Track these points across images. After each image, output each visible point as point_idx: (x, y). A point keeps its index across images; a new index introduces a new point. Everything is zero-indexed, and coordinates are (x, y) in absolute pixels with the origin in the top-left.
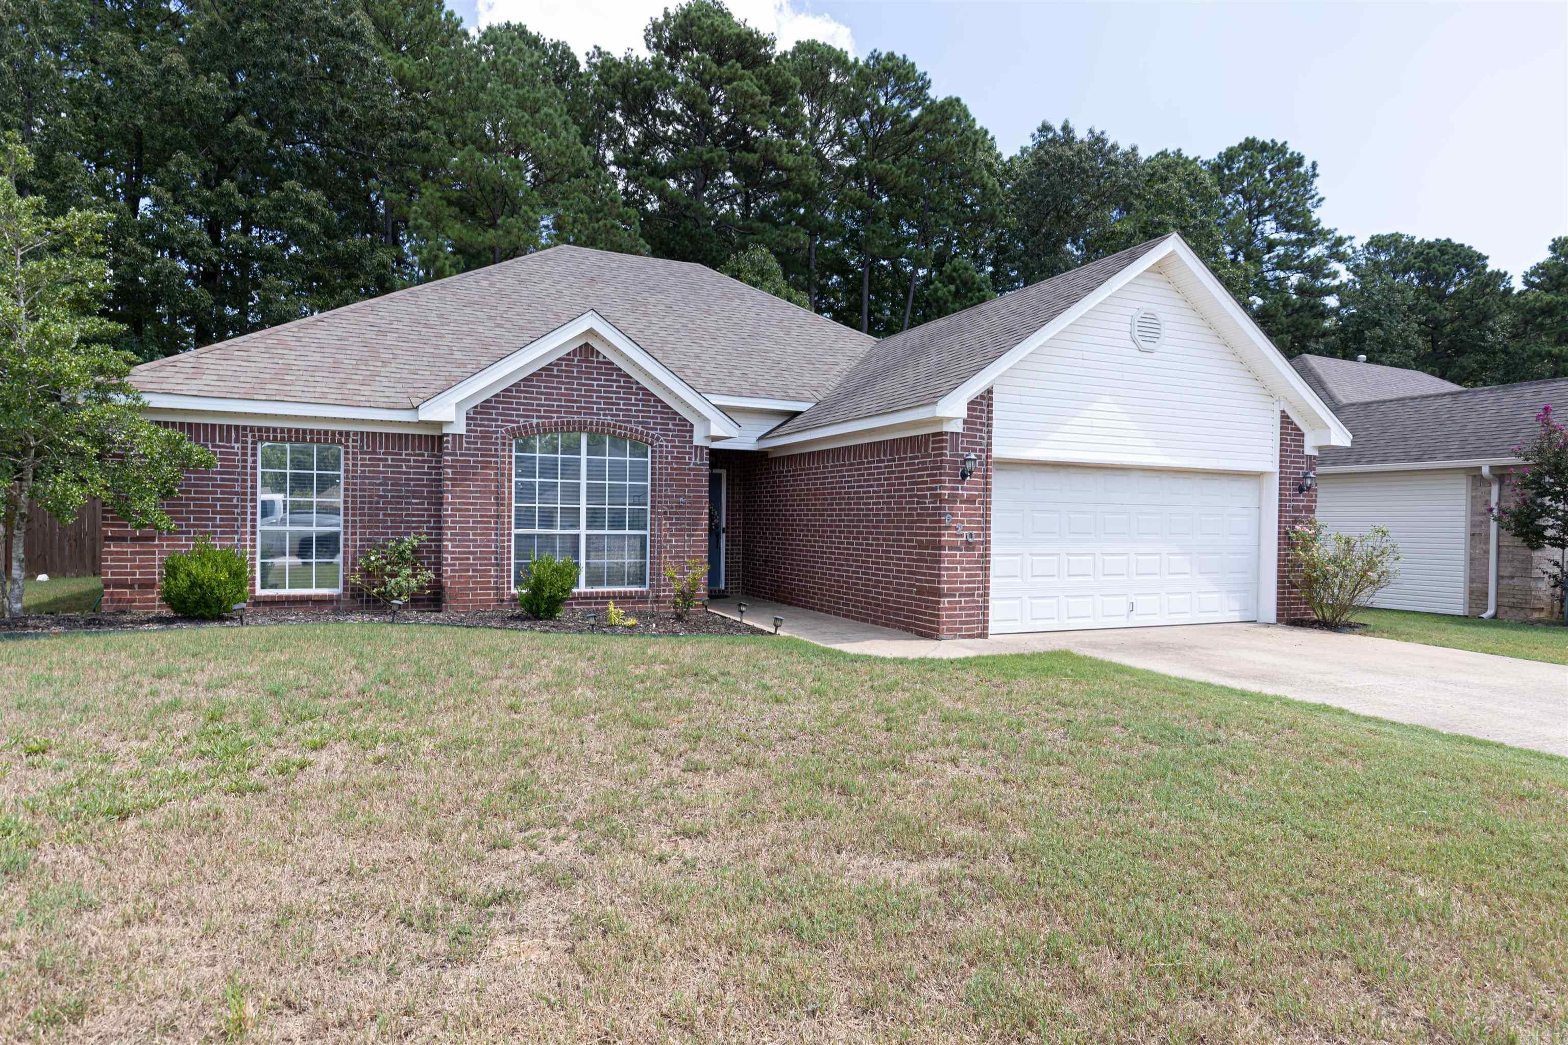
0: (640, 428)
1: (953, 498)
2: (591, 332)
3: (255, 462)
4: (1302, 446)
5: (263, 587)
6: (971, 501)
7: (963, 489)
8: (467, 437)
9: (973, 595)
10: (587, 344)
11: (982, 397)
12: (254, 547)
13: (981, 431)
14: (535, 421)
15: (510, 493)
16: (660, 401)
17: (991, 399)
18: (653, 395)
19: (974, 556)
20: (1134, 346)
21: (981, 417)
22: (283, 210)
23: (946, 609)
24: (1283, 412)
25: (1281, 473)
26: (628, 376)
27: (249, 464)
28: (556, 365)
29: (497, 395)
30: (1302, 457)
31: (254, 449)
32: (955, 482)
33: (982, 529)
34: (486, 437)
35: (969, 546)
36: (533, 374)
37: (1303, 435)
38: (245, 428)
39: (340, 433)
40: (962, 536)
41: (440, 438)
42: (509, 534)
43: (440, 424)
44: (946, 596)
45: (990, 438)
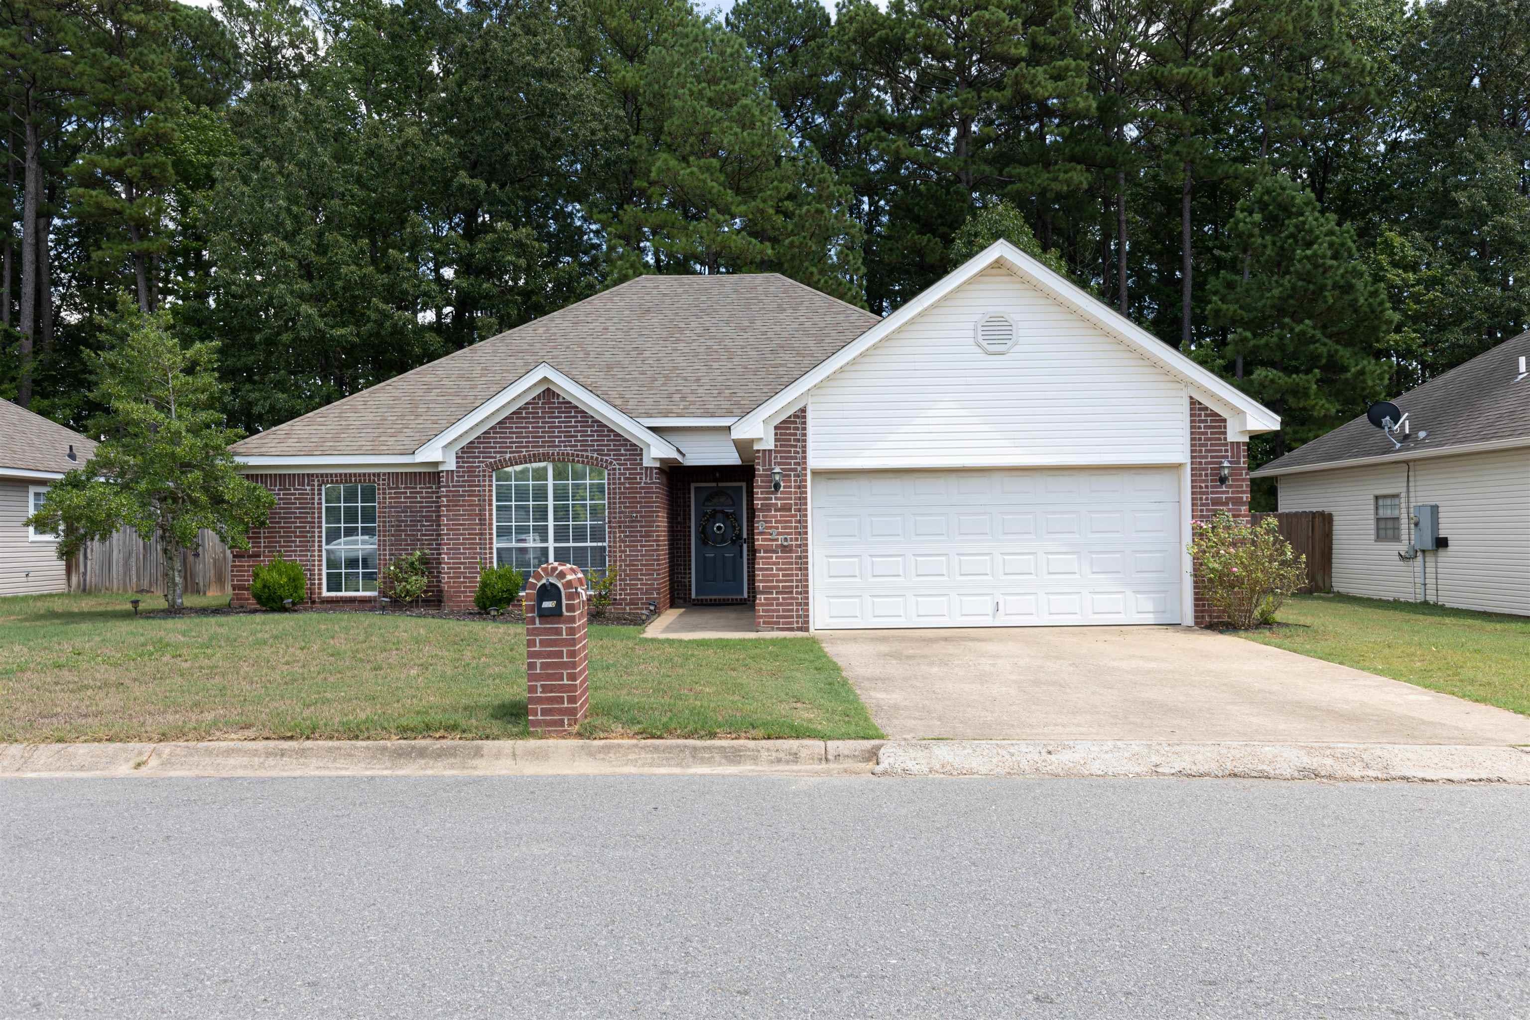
0: (595, 455)
1: (767, 508)
2: (545, 380)
3: (320, 499)
4: (1225, 433)
5: (329, 590)
6: (786, 508)
7: (776, 499)
8: (458, 472)
9: (792, 592)
10: (548, 389)
11: (795, 416)
12: (320, 561)
13: (796, 446)
14: (508, 456)
15: (491, 515)
16: (612, 431)
17: (805, 417)
18: (606, 426)
19: (791, 557)
20: (980, 351)
21: (795, 434)
23: (762, 605)
24: (1191, 398)
25: (1192, 463)
26: (583, 412)
27: (316, 501)
28: (525, 408)
29: (479, 438)
30: (1226, 445)
31: (320, 490)
32: (767, 493)
33: (800, 533)
34: (471, 471)
35: (786, 549)
36: (506, 418)
37: (1225, 421)
38: (313, 475)
39: (374, 475)
40: (777, 540)
41: (439, 473)
42: (491, 548)
43: (436, 464)
44: (763, 593)
45: (804, 452)
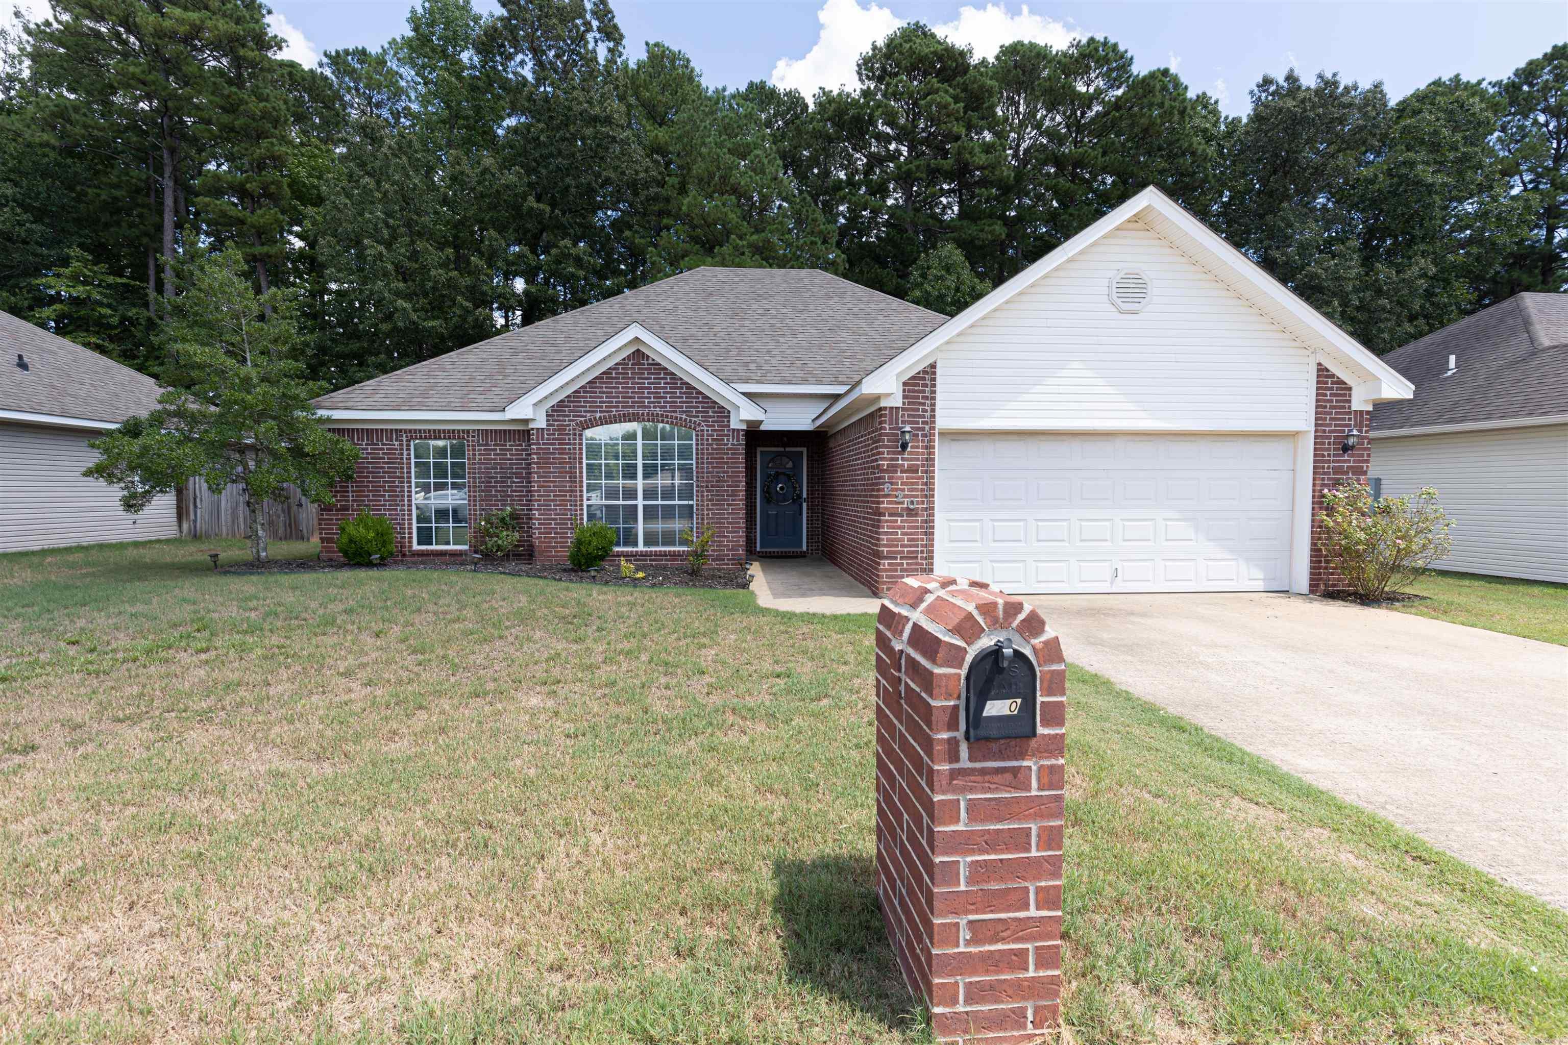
0: (684, 417)
1: (893, 469)
2: (637, 339)
3: (409, 454)
4: (1350, 401)
5: (419, 543)
6: (913, 470)
7: (903, 459)
8: (548, 430)
9: (916, 558)
10: (638, 350)
11: (925, 372)
12: (410, 515)
13: (924, 404)
14: (598, 415)
15: (581, 472)
16: (701, 393)
17: (934, 373)
18: (694, 388)
19: (917, 521)
20: (1114, 309)
21: (924, 392)
22: (561, 263)
23: (886, 570)
24: (1319, 364)
25: (1316, 431)
26: (673, 374)
27: (405, 456)
28: (614, 369)
29: (569, 396)
30: (1350, 413)
31: (408, 445)
32: (894, 453)
33: (926, 496)
34: (561, 429)
35: (911, 512)
36: (596, 378)
37: (1350, 389)
38: (401, 430)
39: (463, 431)
40: (902, 503)
41: (528, 431)
42: (581, 505)
43: (526, 421)
44: (886, 558)
45: (933, 410)
